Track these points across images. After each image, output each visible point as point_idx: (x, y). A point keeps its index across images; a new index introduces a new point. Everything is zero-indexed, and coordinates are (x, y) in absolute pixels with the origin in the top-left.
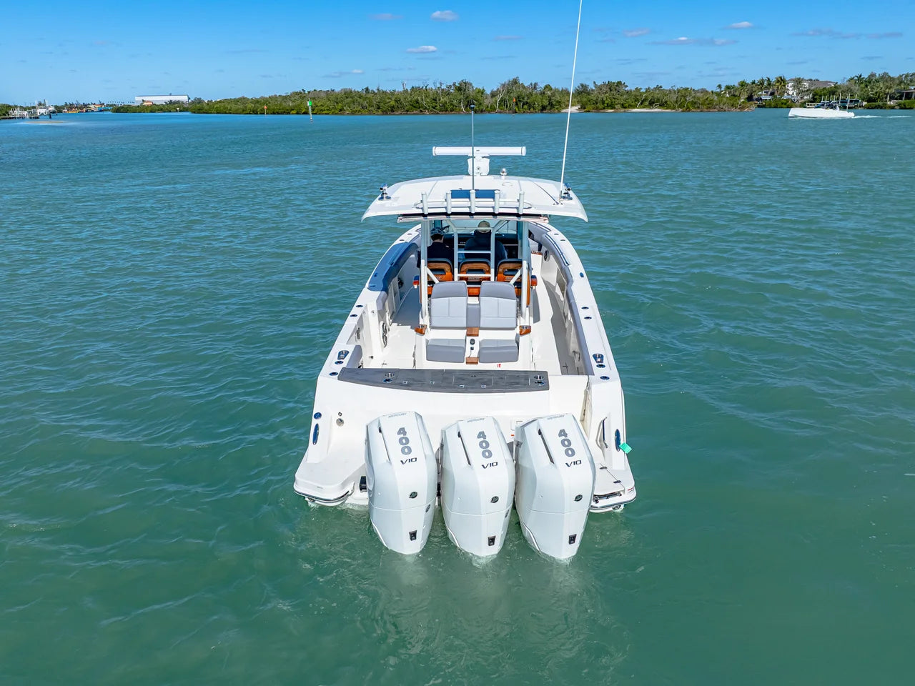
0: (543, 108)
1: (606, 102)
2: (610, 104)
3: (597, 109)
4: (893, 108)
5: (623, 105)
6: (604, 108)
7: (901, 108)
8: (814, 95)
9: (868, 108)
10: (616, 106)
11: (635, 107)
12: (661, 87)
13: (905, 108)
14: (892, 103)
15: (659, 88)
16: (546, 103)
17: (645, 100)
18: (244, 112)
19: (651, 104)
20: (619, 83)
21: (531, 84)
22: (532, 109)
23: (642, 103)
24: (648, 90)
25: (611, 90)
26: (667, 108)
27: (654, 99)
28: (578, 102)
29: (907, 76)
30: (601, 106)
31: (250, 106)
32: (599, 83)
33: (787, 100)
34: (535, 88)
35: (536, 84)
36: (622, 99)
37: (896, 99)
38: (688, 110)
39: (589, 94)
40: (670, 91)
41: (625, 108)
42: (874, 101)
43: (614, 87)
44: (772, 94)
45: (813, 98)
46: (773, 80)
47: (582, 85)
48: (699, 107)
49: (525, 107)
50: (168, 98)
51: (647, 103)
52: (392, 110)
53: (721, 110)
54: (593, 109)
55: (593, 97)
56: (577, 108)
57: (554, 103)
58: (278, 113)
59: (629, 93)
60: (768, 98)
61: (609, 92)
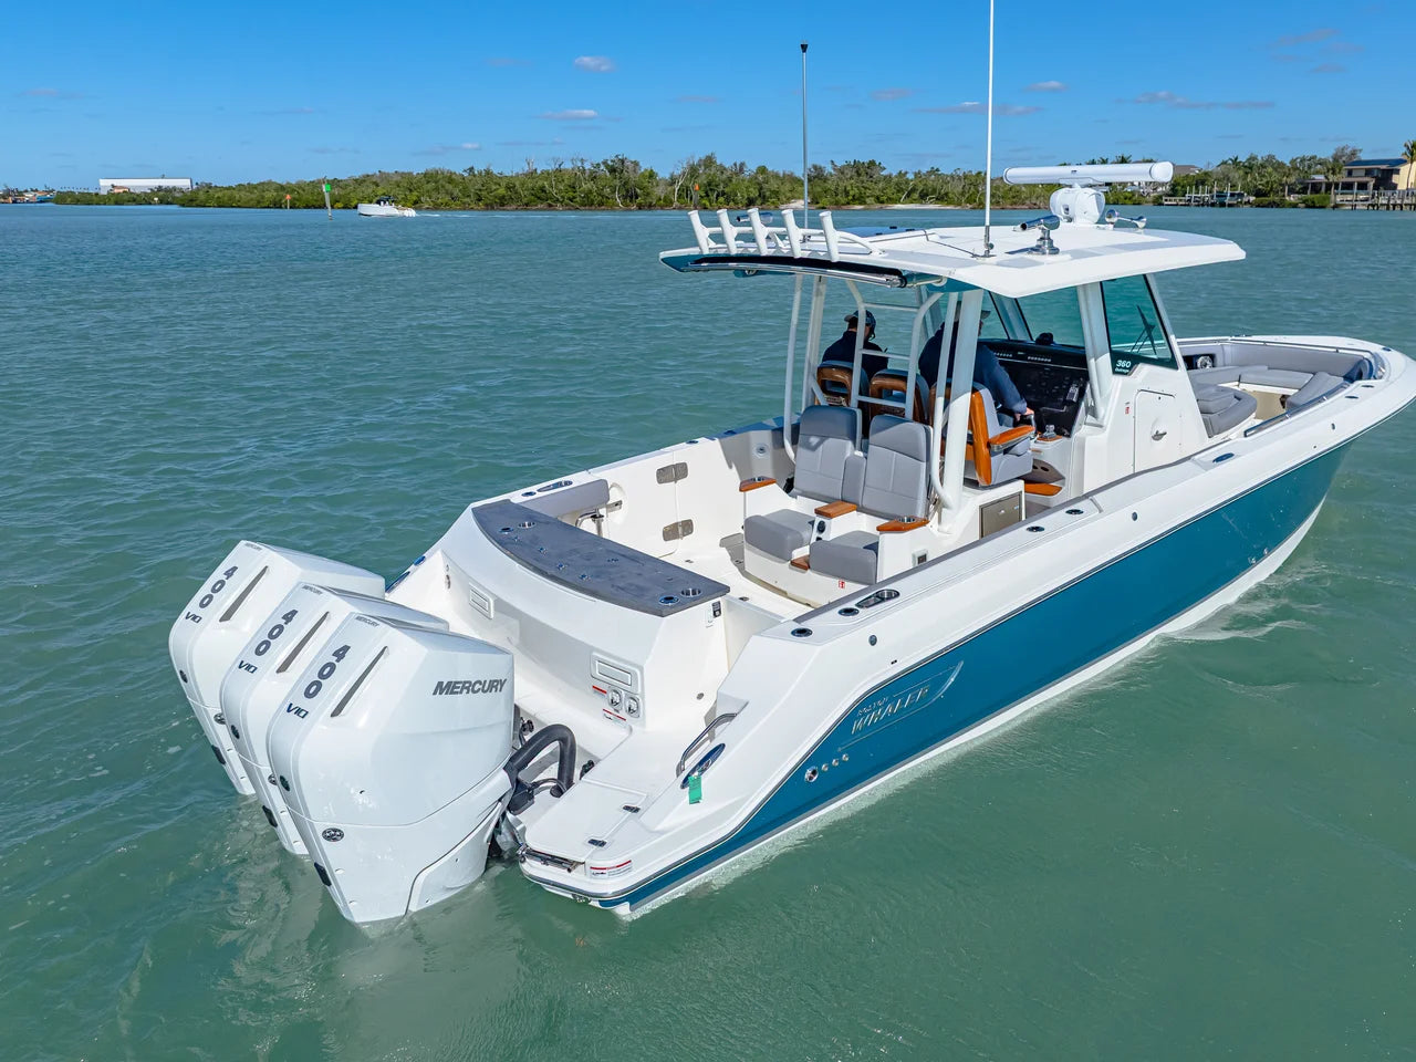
0: (750, 203)
1: (851, 193)
2: (857, 196)
3: (838, 205)
4: (1295, 206)
5: (878, 198)
6: (848, 203)
7: (1308, 207)
9: (1258, 206)
10: (868, 200)
11: (897, 201)
12: (938, 170)
13: (1314, 207)
14: (1292, 198)
15: (934, 171)
16: (754, 193)
17: (914, 190)
18: (259, 204)
19: (923, 197)
20: (872, 163)
21: (735, 165)
22: (732, 203)
23: (908, 196)
24: (918, 175)
25: (859, 175)
26: (949, 204)
27: (927, 189)
28: (808, 192)
29: (1303, 160)
30: (843, 200)
31: (270, 195)
32: (840, 163)
33: (1133, 193)
34: (741, 170)
35: (742, 165)
36: (877, 189)
37: (1298, 193)
39: (825, 180)
40: (952, 176)
41: (882, 202)
42: (1265, 195)
43: (865, 170)
45: (1172, 189)
47: (815, 167)
48: (998, 202)
49: (721, 199)
51: (916, 196)
52: (502, 203)
54: (831, 203)
55: (830, 185)
57: (768, 194)
58: (315, 208)
59: (888, 179)
61: (855, 177)
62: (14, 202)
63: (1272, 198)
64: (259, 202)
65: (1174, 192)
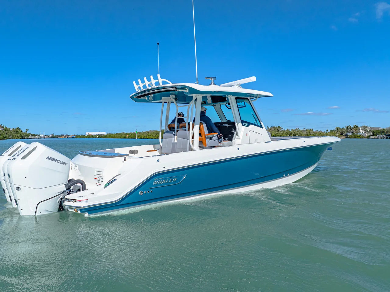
1: (273, 135)
2: (275, 135)
8: (374, 133)
10: (278, 136)
12: (298, 129)
15: (297, 129)
17: (291, 134)
20: (279, 127)
24: (292, 130)
27: (295, 133)
33: (360, 135)
36: (280, 133)
40: (303, 130)
43: (277, 129)
44: (352, 133)
46: (352, 127)
59: (284, 131)
60: (351, 134)
61: (274, 130)
62: (67, 138)
64: (121, 137)
65: (373, 135)
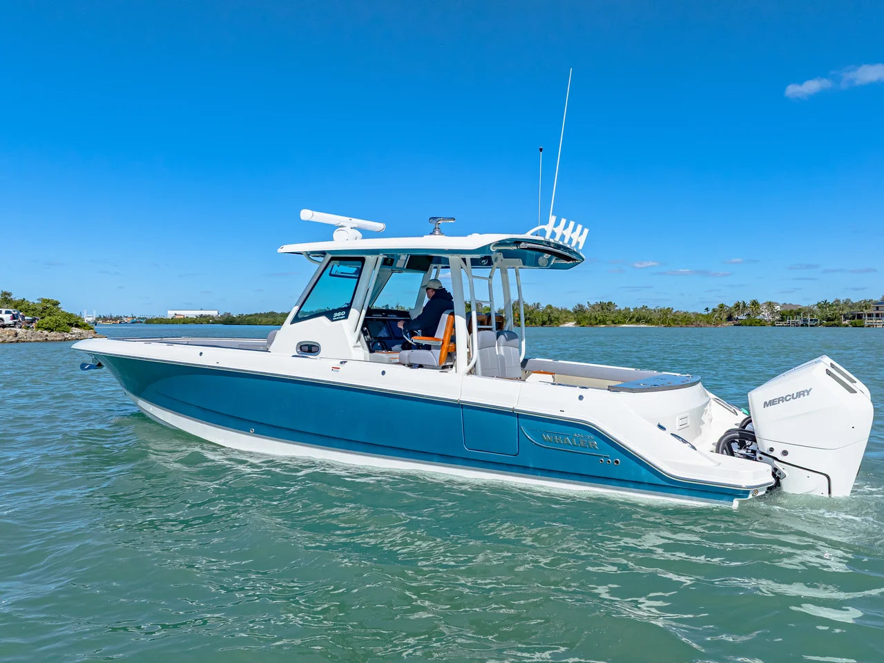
0: (544, 323)
1: (598, 318)
2: (602, 320)
3: (591, 324)
4: (847, 326)
5: (613, 321)
6: (597, 324)
7: (854, 327)
8: (783, 315)
9: (827, 326)
10: (607, 322)
11: (624, 323)
12: (647, 307)
13: (856, 326)
14: (846, 322)
15: (645, 308)
16: (546, 318)
17: (632, 317)
19: (638, 321)
20: (610, 303)
21: (535, 304)
22: (533, 324)
23: (630, 320)
24: (635, 309)
25: (603, 309)
26: (651, 325)
27: (640, 317)
28: (575, 318)
30: (594, 322)
32: (592, 303)
33: (761, 320)
34: (538, 307)
36: (612, 317)
37: (850, 319)
38: (669, 325)
39: (584, 312)
40: (654, 310)
41: (616, 324)
42: (833, 320)
43: (606, 307)
44: (747, 315)
46: (748, 303)
47: (579, 305)
48: (678, 324)
49: (528, 322)
50: (199, 313)
51: (634, 320)
53: (699, 326)
54: (587, 324)
55: (587, 315)
56: (573, 323)
57: (553, 319)
59: (618, 311)
60: (745, 318)
61: (601, 311)
62: (120, 323)
63: (836, 322)
64: (273, 323)
65: (782, 319)
